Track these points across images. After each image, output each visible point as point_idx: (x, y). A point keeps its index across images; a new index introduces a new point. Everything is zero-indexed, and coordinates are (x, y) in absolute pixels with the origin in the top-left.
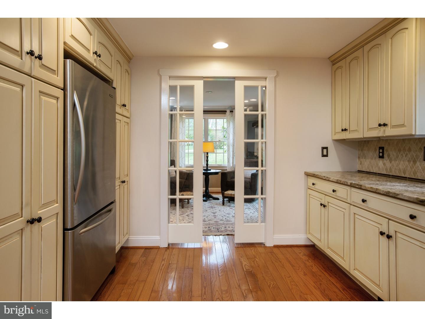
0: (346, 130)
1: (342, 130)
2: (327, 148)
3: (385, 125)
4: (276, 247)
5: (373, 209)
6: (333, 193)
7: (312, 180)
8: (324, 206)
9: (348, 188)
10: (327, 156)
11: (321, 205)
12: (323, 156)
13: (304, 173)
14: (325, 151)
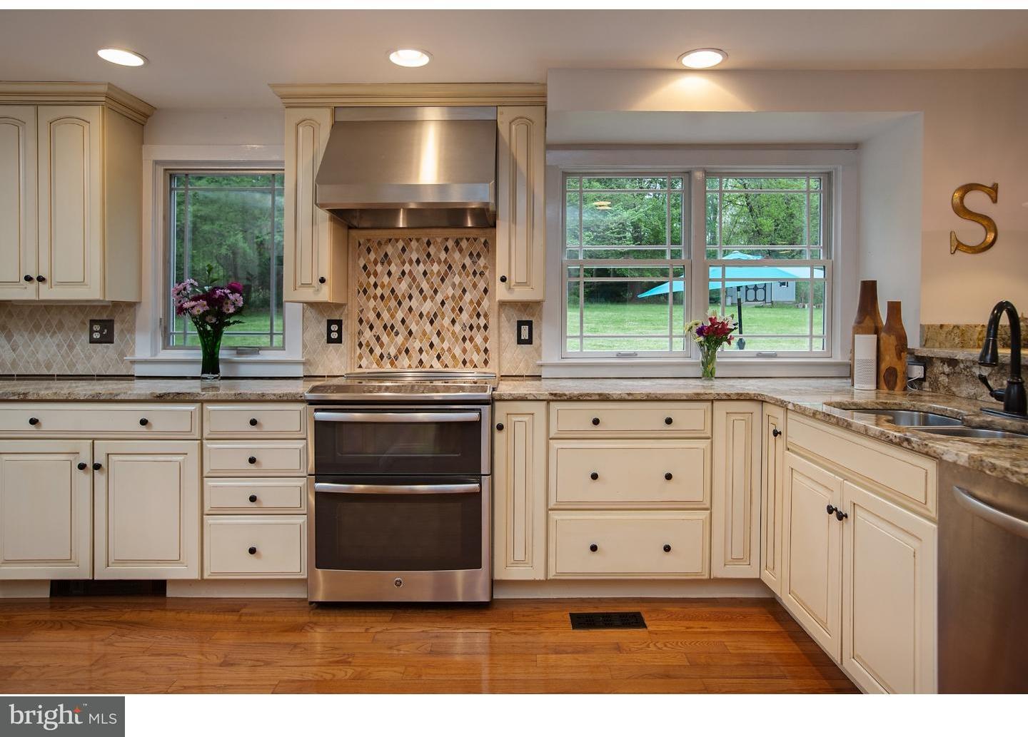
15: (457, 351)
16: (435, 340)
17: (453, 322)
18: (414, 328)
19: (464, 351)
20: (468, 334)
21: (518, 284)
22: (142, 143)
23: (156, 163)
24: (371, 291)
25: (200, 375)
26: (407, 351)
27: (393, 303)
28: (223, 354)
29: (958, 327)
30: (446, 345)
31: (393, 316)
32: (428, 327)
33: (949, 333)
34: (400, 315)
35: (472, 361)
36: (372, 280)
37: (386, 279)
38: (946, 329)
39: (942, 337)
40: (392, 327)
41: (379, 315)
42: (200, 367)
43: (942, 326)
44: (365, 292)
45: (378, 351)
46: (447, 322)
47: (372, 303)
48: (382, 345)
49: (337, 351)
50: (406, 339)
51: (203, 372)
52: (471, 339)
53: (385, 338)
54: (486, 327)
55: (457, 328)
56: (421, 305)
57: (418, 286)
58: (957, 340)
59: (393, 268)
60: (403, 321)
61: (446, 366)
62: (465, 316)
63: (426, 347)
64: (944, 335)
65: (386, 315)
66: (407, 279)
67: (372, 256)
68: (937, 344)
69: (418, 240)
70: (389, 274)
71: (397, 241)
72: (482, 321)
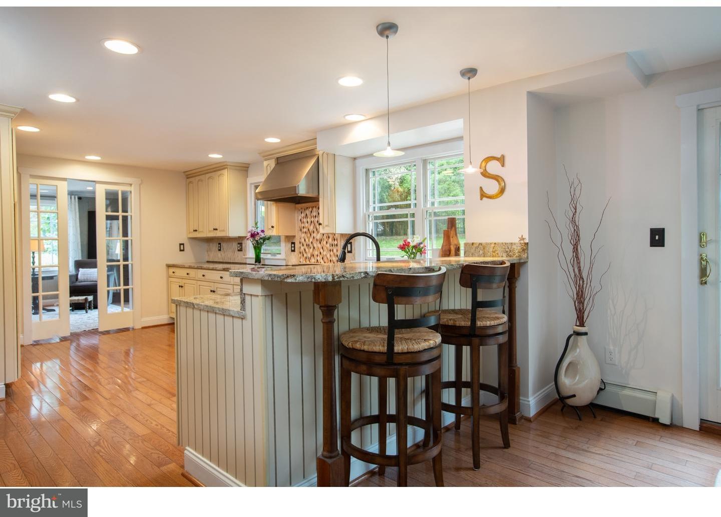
0: (196, 231)
1: (194, 231)
2: (183, 244)
3: (216, 229)
4: (144, 328)
5: (212, 280)
6: (187, 276)
7: (171, 270)
8: (182, 287)
9: (196, 270)
10: (183, 250)
11: (180, 286)
12: (181, 250)
13: (165, 265)
14: (182, 246)
15: (328, 256)
16: (322, 251)
17: (327, 243)
18: (315, 245)
19: (331, 256)
20: (331, 248)
21: (327, 226)
22: (247, 177)
23: (251, 184)
24: (303, 230)
25: (254, 263)
26: (313, 255)
27: (309, 235)
28: (262, 256)
29: (481, 244)
30: (325, 253)
31: (309, 241)
32: (319, 245)
33: (477, 248)
34: (311, 240)
35: (333, 261)
36: (303, 225)
37: (307, 225)
38: (475, 246)
39: (473, 251)
40: (309, 245)
41: (305, 240)
42: (254, 260)
43: (473, 244)
44: (301, 230)
45: (305, 255)
46: (325, 242)
47: (303, 235)
48: (306, 253)
49: (294, 254)
50: (313, 250)
51: (256, 262)
52: (333, 251)
53: (307, 250)
54: (337, 245)
55: (328, 245)
56: (317, 235)
57: (316, 227)
58: (481, 252)
59: (309, 220)
60: (312, 243)
61: (325, 263)
62: (330, 240)
63: (319, 254)
64: (474, 249)
65: (307, 240)
66: (313, 224)
67: (303, 215)
68: (471, 255)
69: (315, 207)
70: (307, 222)
71: (309, 208)
72: (336, 242)
